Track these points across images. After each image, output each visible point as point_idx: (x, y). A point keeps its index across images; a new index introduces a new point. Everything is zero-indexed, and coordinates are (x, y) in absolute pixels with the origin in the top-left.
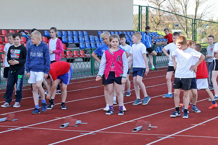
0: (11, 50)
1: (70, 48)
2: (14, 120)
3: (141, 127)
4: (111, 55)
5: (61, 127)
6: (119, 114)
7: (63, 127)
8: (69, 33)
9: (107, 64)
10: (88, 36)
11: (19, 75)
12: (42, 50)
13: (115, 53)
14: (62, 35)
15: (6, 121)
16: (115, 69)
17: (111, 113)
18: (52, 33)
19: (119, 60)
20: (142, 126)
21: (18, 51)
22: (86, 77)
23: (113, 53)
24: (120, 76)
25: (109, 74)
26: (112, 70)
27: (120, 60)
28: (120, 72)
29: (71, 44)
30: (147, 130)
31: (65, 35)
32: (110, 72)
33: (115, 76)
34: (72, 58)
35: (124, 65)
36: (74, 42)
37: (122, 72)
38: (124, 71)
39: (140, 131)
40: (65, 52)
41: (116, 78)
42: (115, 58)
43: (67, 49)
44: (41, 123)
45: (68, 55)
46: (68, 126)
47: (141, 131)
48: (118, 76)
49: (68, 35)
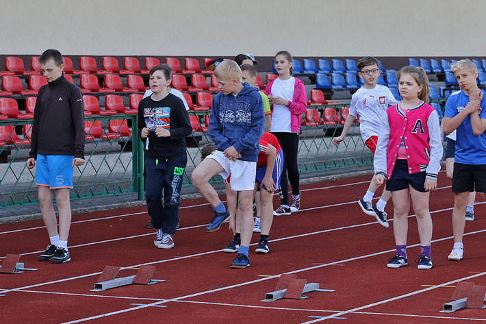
0: (147, 110)
1: (334, 102)
2: (155, 281)
3: (464, 300)
4: (402, 119)
5: (265, 300)
6: (420, 267)
7: (270, 300)
8: (336, 64)
9: (392, 140)
10: (384, 71)
11: (176, 168)
12: (248, 105)
13: (411, 113)
14: (318, 69)
15: (134, 284)
16: (408, 152)
17: (399, 265)
18: (282, 62)
19: (418, 131)
20: (466, 298)
21: (165, 112)
22: (365, 172)
23: (407, 114)
24: (422, 171)
25: (395, 164)
26: (403, 155)
27: (422, 132)
28: (421, 160)
29: (338, 90)
30: (478, 309)
31: (325, 70)
32: (397, 160)
33: (407, 170)
34: (339, 125)
35: (431, 145)
36: (346, 87)
37: (425, 162)
38: (432, 158)
39: (460, 312)
40: (322, 111)
41: (412, 175)
42: (409, 126)
43: (327, 103)
44: (219, 289)
45: (328, 117)
46: (284, 298)
47: (465, 311)
48: (415, 171)
49: (332, 70)
